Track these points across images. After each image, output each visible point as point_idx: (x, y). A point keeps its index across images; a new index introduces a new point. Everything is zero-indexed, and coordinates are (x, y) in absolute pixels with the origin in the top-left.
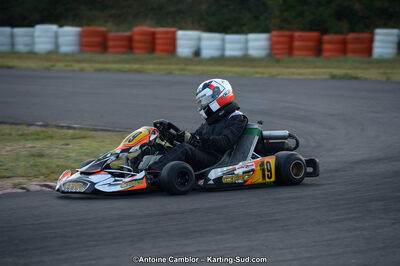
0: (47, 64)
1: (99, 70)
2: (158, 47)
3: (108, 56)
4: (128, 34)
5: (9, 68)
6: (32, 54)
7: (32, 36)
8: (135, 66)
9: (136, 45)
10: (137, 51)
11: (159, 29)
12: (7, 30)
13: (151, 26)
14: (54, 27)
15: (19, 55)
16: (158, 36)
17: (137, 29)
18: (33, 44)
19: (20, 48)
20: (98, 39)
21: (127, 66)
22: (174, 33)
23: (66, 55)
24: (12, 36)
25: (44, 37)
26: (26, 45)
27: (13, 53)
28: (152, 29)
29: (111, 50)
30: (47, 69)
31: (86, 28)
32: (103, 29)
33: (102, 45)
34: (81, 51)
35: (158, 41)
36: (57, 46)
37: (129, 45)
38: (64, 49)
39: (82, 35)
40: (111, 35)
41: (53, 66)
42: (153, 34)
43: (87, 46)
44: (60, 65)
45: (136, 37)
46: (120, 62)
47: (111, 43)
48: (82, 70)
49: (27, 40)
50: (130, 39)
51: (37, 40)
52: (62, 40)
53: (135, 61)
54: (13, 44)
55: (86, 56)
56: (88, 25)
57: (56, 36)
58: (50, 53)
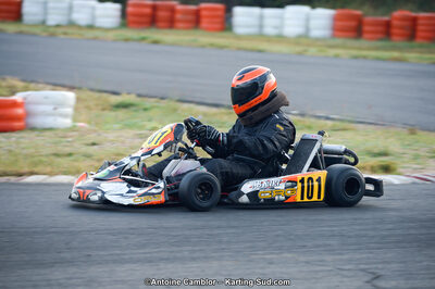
0: (299, 49)
1: (356, 57)
2: (420, 34)
3: (363, 43)
4: (386, 18)
5: (260, 51)
6: (280, 38)
7: (281, 18)
8: (396, 54)
9: (394, 31)
10: (395, 38)
11: (422, 14)
12: (256, 10)
13: (412, 11)
14: (305, 9)
15: (268, 38)
16: (420, 22)
17: (397, 14)
18: (281, 26)
19: (269, 30)
20: (353, 24)
23: (317, 39)
24: (261, 17)
25: (293, 19)
26: (276, 27)
27: (261, 35)
28: (414, 14)
29: (366, 35)
30: (300, 54)
31: (341, 11)
32: (359, 12)
33: (356, 30)
34: (334, 36)
35: (420, 28)
36: (308, 29)
37: (387, 31)
38: (315, 33)
39: (336, 19)
40: (369, 19)
41: (305, 51)
42: (414, 20)
43: (339, 30)
44: (313, 51)
45: (395, 23)
46: (377, 49)
47: (366, 28)
48: (336, 56)
49: (275, 22)
50: (388, 25)
51: (287, 22)
52: (313, 23)
53: (394, 48)
54: (261, 26)
55: (339, 41)
56: (342, 7)
57: (308, 19)
58: (300, 37)
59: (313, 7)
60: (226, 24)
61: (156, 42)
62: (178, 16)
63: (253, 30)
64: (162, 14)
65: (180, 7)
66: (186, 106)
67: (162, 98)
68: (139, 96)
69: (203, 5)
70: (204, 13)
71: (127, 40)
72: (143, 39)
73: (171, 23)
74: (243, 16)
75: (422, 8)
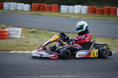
1: (95, 19)
2: (111, 13)
3: (96, 15)
4: (102, 9)
6: (74, 14)
7: (74, 8)
8: (105, 18)
9: (104, 12)
10: (104, 14)
11: (112, 8)
12: (67, 6)
13: (109, 6)
14: (80, 6)
15: (70, 14)
16: (111, 10)
17: (105, 7)
18: (74, 11)
19: (70, 12)
20: (93, 10)
21: (103, 18)
22: (116, 9)
24: (68, 8)
25: (77, 9)
26: (72, 11)
27: (68, 13)
28: (110, 8)
29: (97, 13)
30: (80, 18)
31: (90, 7)
32: (95, 7)
33: (94, 12)
34: (88, 13)
35: (111, 11)
36: (81, 11)
37: (102, 12)
38: (83, 12)
39: (88, 9)
40: (97, 9)
42: (110, 9)
43: (89, 12)
44: (83, 17)
45: (104, 10)
47: (97, 11)
48: (90, 19)
49: (72, 9)
50: (103, 10)
52: (82, 10)
54: (68, 11)
55: (90, 15)
57: (81, 9)
58: (79, 13)
59: (82, 6)
60: (59, 10)
61: (40, 15)
62: (46, 8)
63: (66, 12)
64: (41, 7)
65: (46, 5)
66: (50, 32)
67: (44, 30)
68: (38, 29)
69: (53, 5)
70: (53, 7)
71: (32, 14)
72: (37, 14)
73: (44, 10)
74: (64, 8)
75: (112, 6)
